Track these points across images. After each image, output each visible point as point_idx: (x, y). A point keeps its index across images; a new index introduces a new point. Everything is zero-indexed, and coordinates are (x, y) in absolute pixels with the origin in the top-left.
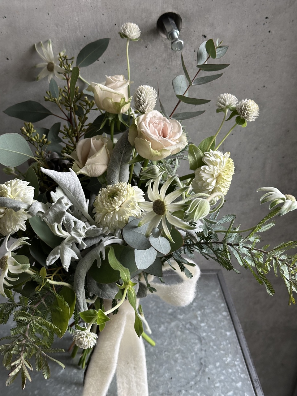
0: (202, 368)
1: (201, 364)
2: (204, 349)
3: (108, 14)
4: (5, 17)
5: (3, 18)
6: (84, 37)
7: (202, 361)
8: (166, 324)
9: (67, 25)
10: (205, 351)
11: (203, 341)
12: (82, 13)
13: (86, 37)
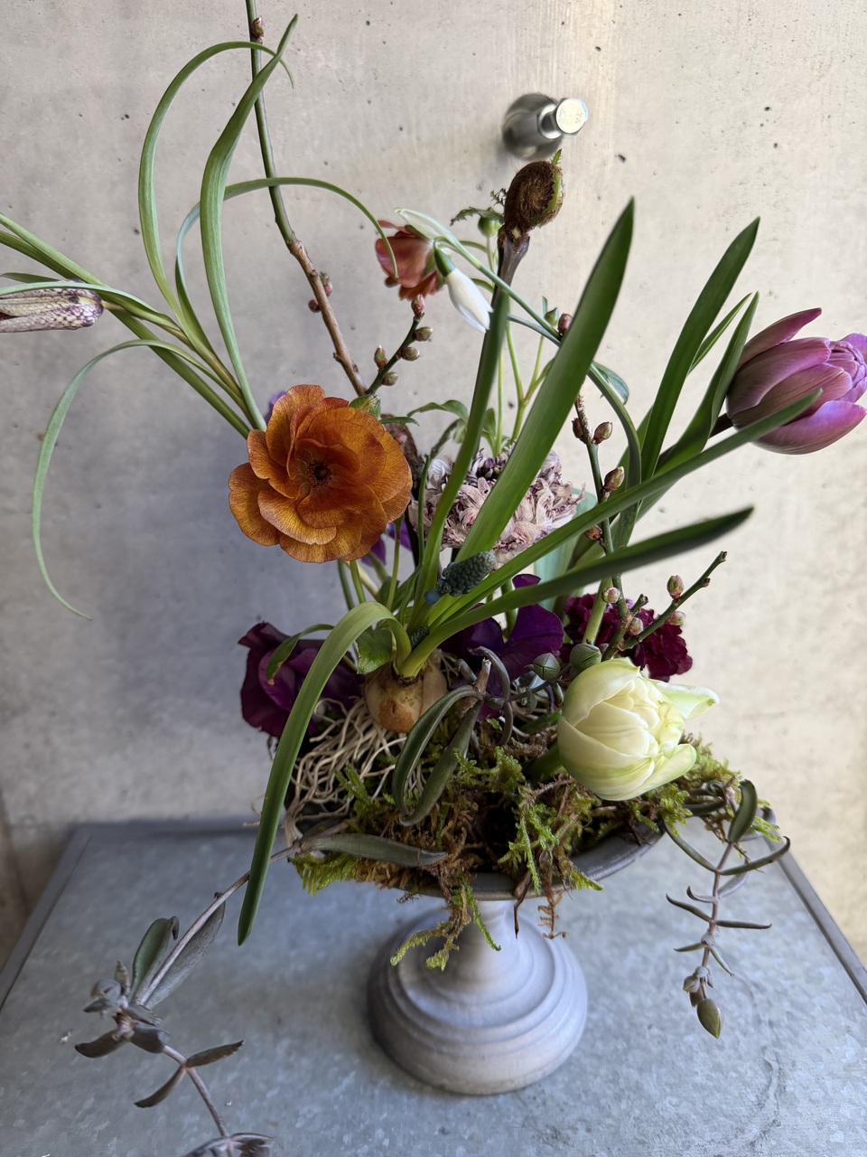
0: (775, 1081)
1: (768, 1065)
2: (766, 1018)
3: (382, 100)
4: (127, 116)
5: (123, 119)
6: (323, 165)
7: (769, 1057)
8: (641, 948)
9: (282, 132)
10: (771, 1024)
11: (758, 997)
12: (317, 99)
13: (329, 164)
